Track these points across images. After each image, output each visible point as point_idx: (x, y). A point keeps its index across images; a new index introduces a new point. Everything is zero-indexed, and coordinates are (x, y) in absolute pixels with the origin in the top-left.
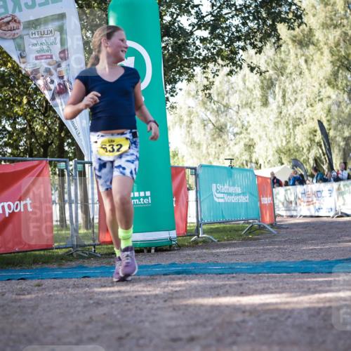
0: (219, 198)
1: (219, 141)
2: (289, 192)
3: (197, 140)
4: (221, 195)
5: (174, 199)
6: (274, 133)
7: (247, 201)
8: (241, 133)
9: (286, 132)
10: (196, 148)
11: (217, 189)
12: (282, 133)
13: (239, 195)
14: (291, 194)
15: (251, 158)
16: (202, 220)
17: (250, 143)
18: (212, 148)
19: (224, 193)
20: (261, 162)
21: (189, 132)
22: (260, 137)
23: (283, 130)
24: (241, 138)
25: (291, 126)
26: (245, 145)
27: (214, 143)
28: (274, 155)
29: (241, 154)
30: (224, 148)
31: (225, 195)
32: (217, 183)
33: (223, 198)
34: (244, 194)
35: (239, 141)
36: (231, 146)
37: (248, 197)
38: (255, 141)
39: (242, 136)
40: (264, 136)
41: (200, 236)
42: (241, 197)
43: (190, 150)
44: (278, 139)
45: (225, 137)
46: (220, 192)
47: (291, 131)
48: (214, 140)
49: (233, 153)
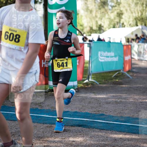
0: (102, 59)
1: (103, 10)
2: (140, 46)
3: (90, 8)
4: (103, 58)
5: (78, 61)
6: (135, 9)
7: (117, 60)
8: (116, 6)
9: (141, 8)
10: (89, 13)
11: (101, 54)
12: (139, 9)
13: (113, 57)
14: (141, 48)
15: (120, 21)
16: (91, 72)
17: (120, 12)
18: (98, 13)
19: (105, 56)
20: (125, 24)
21: (86, 3)
22: (126, 10)
23: (140, 7)
24: (116, 10)
25: (144, 5)
26: (118, 13)
27: (100, 11)
28: (133, 21)
29: (115, 18)
30: (105, 14)
31: (105, 58)
32: (101, 51)
33: (104, 59)
34: (115, 56)
35: (114, 11)
36: (109, 13)
37: (117, 58)
38: (123, 12)
39: (116, 8)
40: (129, 10)
41: (90, 80)
42: (114, 58)
43: (86, 13)
44: (137, 13)
45: (106, 8)
46: (102, 56)
47: (144, 8)
48: (100, 9)
49: (110, 17)
